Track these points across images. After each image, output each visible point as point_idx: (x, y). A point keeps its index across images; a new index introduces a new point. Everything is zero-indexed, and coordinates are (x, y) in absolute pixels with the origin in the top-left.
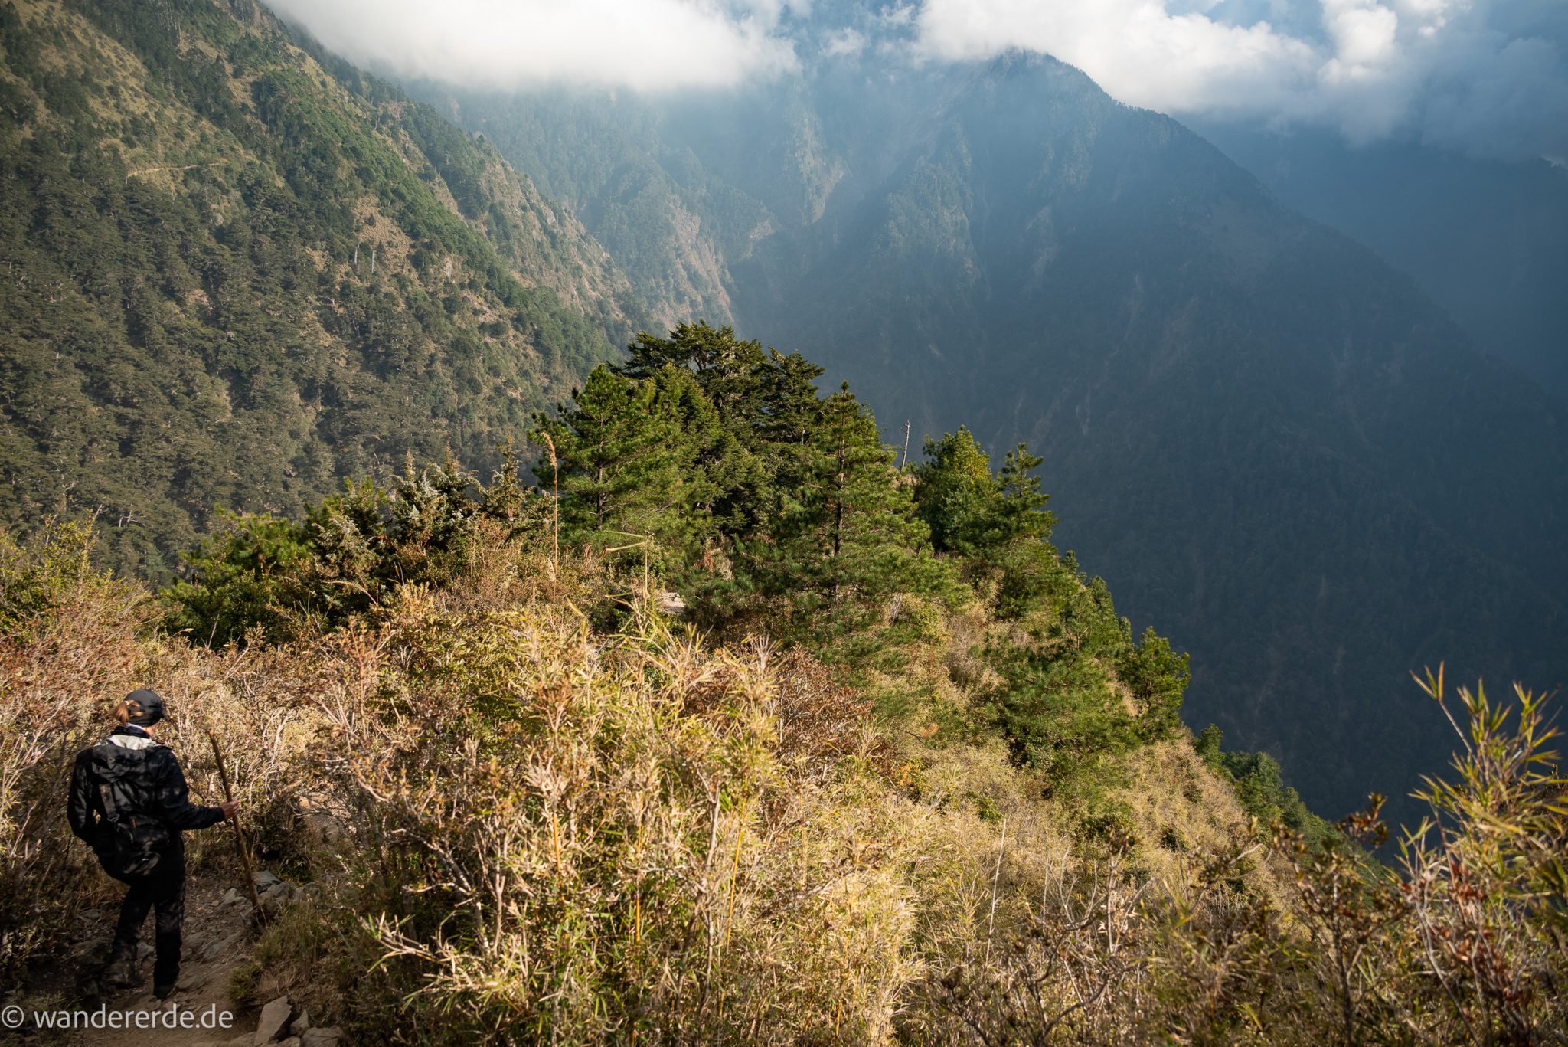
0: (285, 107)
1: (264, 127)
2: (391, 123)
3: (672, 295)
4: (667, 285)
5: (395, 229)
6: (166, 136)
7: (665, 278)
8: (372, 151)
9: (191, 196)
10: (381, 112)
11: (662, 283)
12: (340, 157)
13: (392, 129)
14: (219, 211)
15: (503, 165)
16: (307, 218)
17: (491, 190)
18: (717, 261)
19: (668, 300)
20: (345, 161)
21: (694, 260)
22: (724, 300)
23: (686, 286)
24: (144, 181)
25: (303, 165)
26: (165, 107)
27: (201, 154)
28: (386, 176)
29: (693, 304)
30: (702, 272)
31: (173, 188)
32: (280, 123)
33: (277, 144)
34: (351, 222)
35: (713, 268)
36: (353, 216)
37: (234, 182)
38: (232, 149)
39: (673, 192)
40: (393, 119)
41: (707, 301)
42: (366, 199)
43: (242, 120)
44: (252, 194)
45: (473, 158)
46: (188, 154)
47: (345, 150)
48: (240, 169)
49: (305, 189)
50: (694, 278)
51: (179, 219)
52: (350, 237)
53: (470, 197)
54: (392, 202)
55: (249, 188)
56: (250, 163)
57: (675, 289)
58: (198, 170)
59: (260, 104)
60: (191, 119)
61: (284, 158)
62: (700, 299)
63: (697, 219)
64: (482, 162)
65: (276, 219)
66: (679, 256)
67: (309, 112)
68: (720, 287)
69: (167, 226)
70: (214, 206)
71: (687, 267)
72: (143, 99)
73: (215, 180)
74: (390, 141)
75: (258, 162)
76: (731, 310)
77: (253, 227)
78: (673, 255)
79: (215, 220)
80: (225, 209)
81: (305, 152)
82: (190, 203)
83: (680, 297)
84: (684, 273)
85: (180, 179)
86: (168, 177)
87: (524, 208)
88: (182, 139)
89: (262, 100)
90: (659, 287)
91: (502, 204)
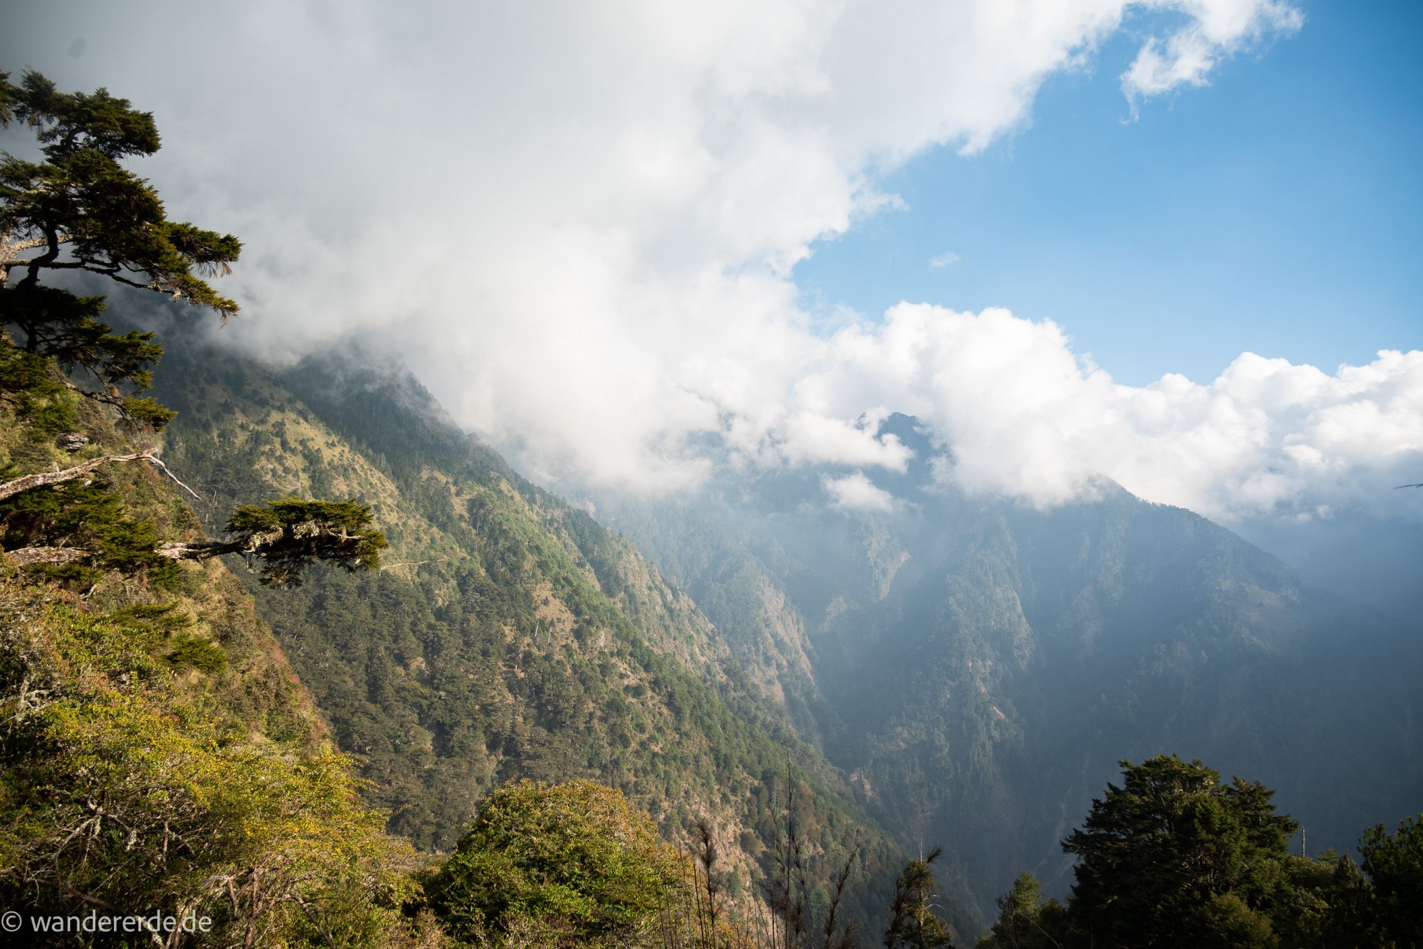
0: (491, 517)
1: (474, 531)
2: (556, 525)
3: (761, 659)
4: (758, 650)
5: (563, 609)
6: (410, 540)
7: (756, 644)
8: (548, 547)
9: (421, 584)
10: (549, 517)
11: (753, 649)
12: (527, 553)
13: (556, 529)
14: (440, 596)
15: (636, 555)
16: (503, 601)
17: (626, 574)
18: (799, 630)
19: (758, 663)
20: (530, 556)
21: (779, 629)
22: (805, 664)
23: (773, 652)
24: (391, 572)
25: (500, 559)
26: (408, 518)
27: (432, 553)
28: (559, 567)
29: (779, 667)
30: (787, 639)
31: (409, 578)
32: (486, 529)
33: (483, 544)
34: (532, 603)
35: (795, 635)
36: (533, 598)
37: (453, 573)
38: (452, 548)
39: (763, 574)
40: (558, 522)
41: (791, 665)
42: (543, 585)
43: (460, 527)
44: (465, 582)
45: (614, 550)
46: (423, 553)
47: (531, 547)
48: (458, 564)
49: (500, 577)
50: (780, 645)
51: (414, 602)
52: (530, 614)
53: (611, 581)
54: (563, 587)
55: (463, 578)
56: (463, 559)
57: (764, 654)
58: (429, 565)
59: (472, 515)
60: (425, 526)
61: (486, 555)
62: (785, 663)
63: (782, 595)
64: (620, 553)
65: (482, 602)
66: (767, 626)
67: (507, 520)
68: (801, 652)
69: (406, 608)
70: (437, 592)
71: (774, 636)
72: (395, 513)
73: (440, 572)
74: (555, 538)
75: (469, 558)
76: (812, 672)
77: (464, 608)
78: (762, 625)
79: (437, 602)
80: (444, 594)
81: (502, 549)
82: (421, 590)
83: (768, 661)
84: (771, 640)
85: (416, 571)
86: (407, 570)
87: (650, 589)
88: (420, 541)
89: (475, 512)
90: (750, 651)
91: (633, 585)
